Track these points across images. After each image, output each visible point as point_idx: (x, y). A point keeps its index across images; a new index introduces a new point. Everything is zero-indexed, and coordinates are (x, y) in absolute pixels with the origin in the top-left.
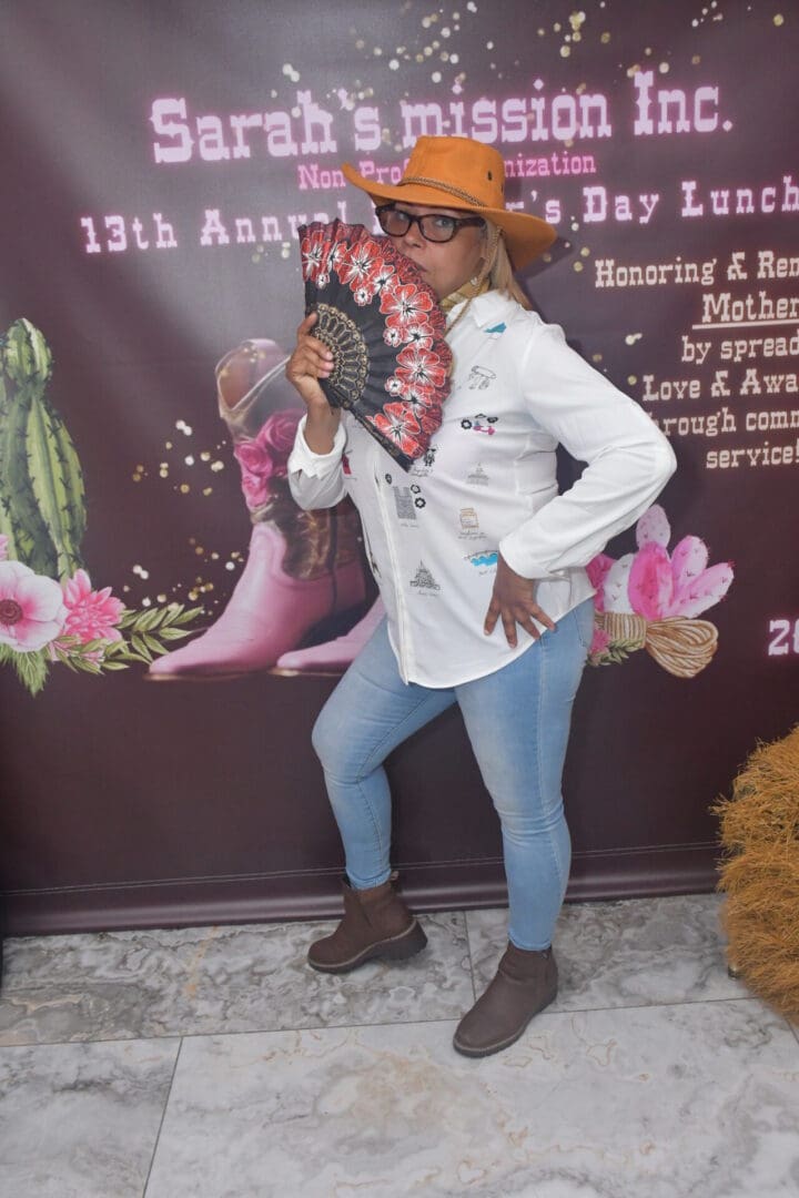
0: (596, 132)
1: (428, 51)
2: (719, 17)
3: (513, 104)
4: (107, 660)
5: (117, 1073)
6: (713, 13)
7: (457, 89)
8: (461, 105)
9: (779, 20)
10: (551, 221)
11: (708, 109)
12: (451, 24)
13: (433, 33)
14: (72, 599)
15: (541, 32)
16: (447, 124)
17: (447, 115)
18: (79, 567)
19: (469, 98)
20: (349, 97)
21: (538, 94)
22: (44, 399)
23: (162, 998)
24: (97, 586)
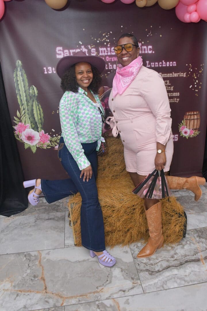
1: (104, 39)
2: (151, 35)
4: (47, 146)
5: (55, 217)
6: (150, 34)
7: (109, 46)
8: (109, 48)
9: (161, 36)
11: (150, 49)
12: (108, 35)
13: (105, 36)
14: (41, 135)
16: (107, 51)
17: (107, 50)
18: (42, 129)
19: (111, 47)
20: (90, 47)
22: (36, 99)
23: (60, 206)
24: (45, 133)
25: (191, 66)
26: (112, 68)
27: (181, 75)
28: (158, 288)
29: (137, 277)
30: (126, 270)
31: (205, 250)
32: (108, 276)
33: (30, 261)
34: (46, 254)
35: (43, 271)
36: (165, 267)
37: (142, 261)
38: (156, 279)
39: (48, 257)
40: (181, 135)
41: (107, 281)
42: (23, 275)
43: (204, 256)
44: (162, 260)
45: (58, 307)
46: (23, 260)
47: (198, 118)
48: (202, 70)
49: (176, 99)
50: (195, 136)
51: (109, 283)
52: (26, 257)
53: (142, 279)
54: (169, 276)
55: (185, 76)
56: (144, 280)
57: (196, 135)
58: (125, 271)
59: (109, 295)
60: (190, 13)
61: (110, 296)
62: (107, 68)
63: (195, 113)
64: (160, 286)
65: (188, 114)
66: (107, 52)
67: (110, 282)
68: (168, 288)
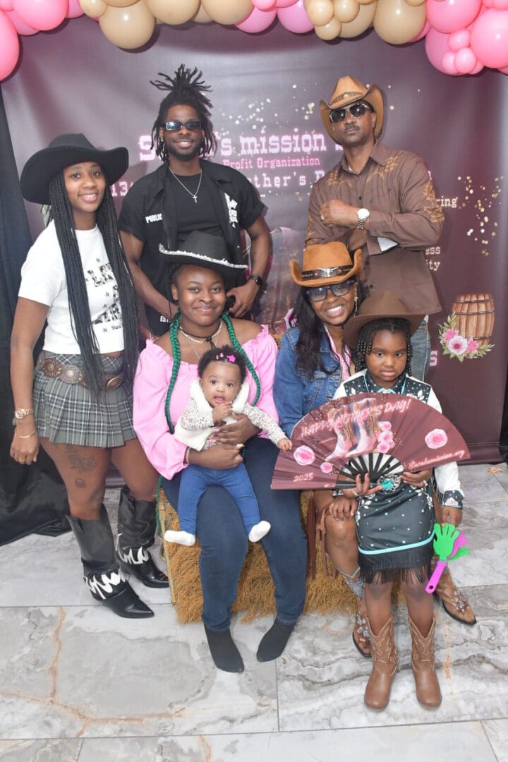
0: (320, 149)
1: (251, 117)
3: (286, 138)
7: (263, 132)
8: (264, 138)
10: (301, 184)
12: (260, 107)
13: (253, 110)
15: (297, 110)
16: (259, 145)
19: (268, 135)
20: (219, 135)
21: (296, 134)
25: (470, 181)
26: (270, 185)
27: (444, 203)
28: (318, 723)
29: (274, 689)
30: (251, 671)
31: (462, 644)
32: (203, 681)
33: (35, 628)
34: (76, 616)
35: (58, 652)
36: (349, 673)
37: (295, 655)
38: (317, 700)
39: (78, 622)
40: (445, 353)
41: (199, 691)
42: (12, 657)
43: (453, 659)
44: (344, 658)
45: (71, 738)
46: (22, 624)
47: (490, 309)
48: (499, 191)
49: (433, 262)
50: (481, 355)
51: (200, 698)
52: (29, 618)
53: (283, 697)
54: (351, 698)
55: (454, 206)
56: (287, 701)
57: (485, 354)
58: (246, 674)
59: (194, 727)
60: (455, 51)
61: (195, 729)
62: (258, 184)
63: (482, 298)
64: (323, 719)
65: (462, 299)
66: (260, 148)
67: (205, 696)
68: (341, 727)
